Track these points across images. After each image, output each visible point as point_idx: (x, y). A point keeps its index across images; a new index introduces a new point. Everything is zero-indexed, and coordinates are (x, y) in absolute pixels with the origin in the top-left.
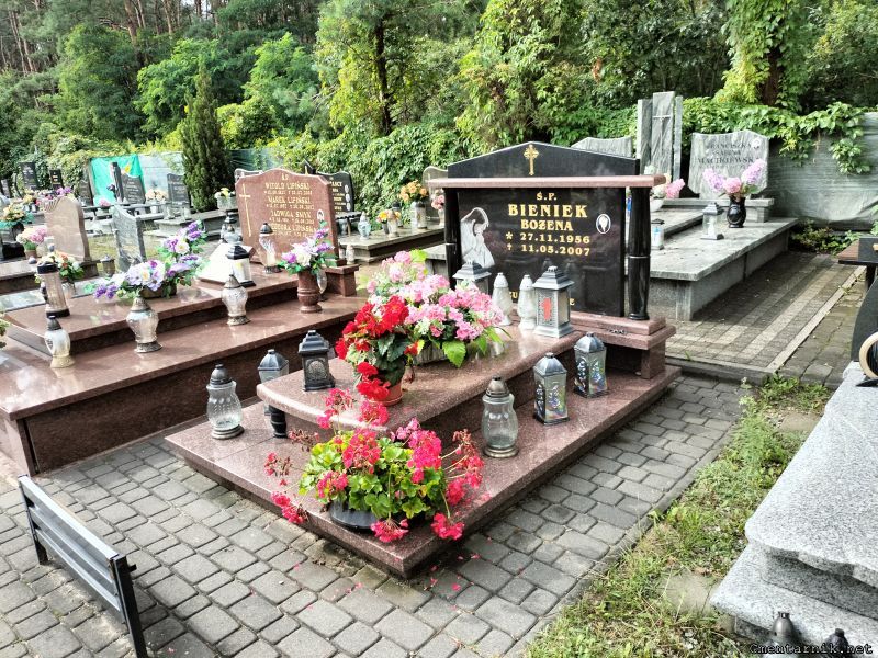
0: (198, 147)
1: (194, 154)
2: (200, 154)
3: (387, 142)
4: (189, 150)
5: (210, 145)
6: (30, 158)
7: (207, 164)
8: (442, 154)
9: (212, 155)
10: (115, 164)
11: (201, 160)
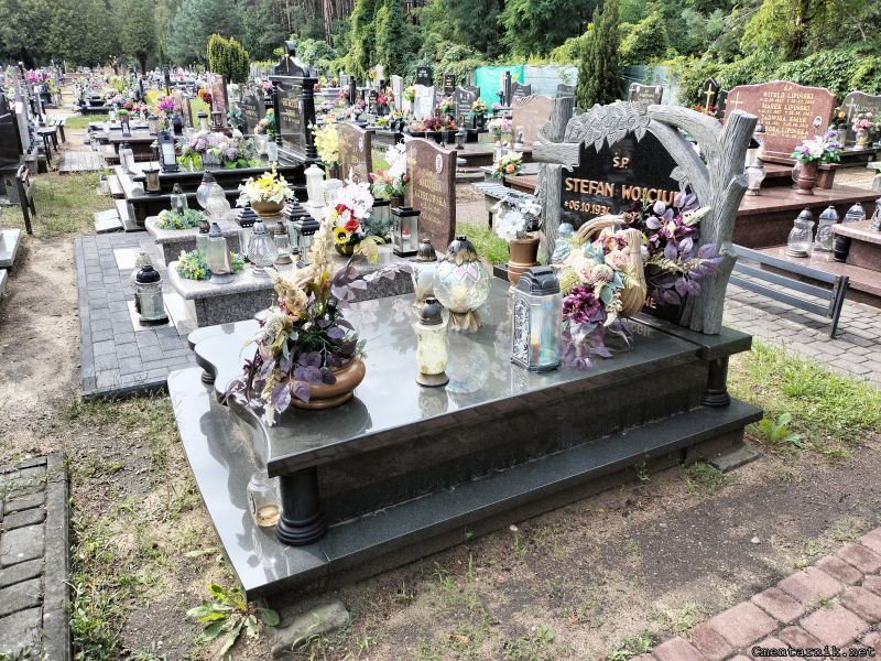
0: (597, 62)
1: (592, 67)
2: (597, 68)
3: (802, 66)
5: (608, 61)
6: (420, 63)
7: (601, 77)
8: (864, 80)
9: (609, 69)
10: (508, 73)
11: (596, 74)
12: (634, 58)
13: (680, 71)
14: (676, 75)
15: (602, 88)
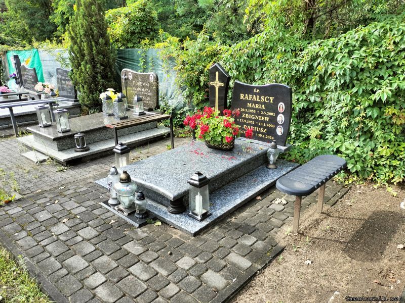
1: (81, 50)
2: (86, 52)
4: (76, 47)
5: (97, 43)
7: (92, 60)
9: (98, 53)
11: (87, 58)
12: (128, 41)
13: (174, 55)
14: (171, 59)
15: (97, 73)
